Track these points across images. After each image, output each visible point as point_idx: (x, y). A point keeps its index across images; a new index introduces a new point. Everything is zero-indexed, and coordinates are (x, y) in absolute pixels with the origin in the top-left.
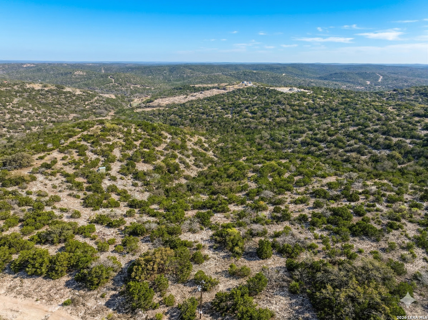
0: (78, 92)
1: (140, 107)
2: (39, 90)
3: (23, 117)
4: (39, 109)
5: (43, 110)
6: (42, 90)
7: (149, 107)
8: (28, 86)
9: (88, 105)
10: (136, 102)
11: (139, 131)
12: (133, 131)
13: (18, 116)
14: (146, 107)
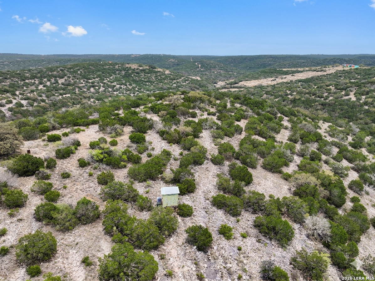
0: (167, 72)
1: (225, 88)
2: (134, 70)
3: (114, 91)
4: (130, 85)
5: (134, 85)
6: (137, 69)
7: (234, 87)
8: (127, 66)
9: (175, 83)
10: (220, 84)
11: (238, 105)
12: (229, 106)
13: (110, 90)
14: (231, 88)
